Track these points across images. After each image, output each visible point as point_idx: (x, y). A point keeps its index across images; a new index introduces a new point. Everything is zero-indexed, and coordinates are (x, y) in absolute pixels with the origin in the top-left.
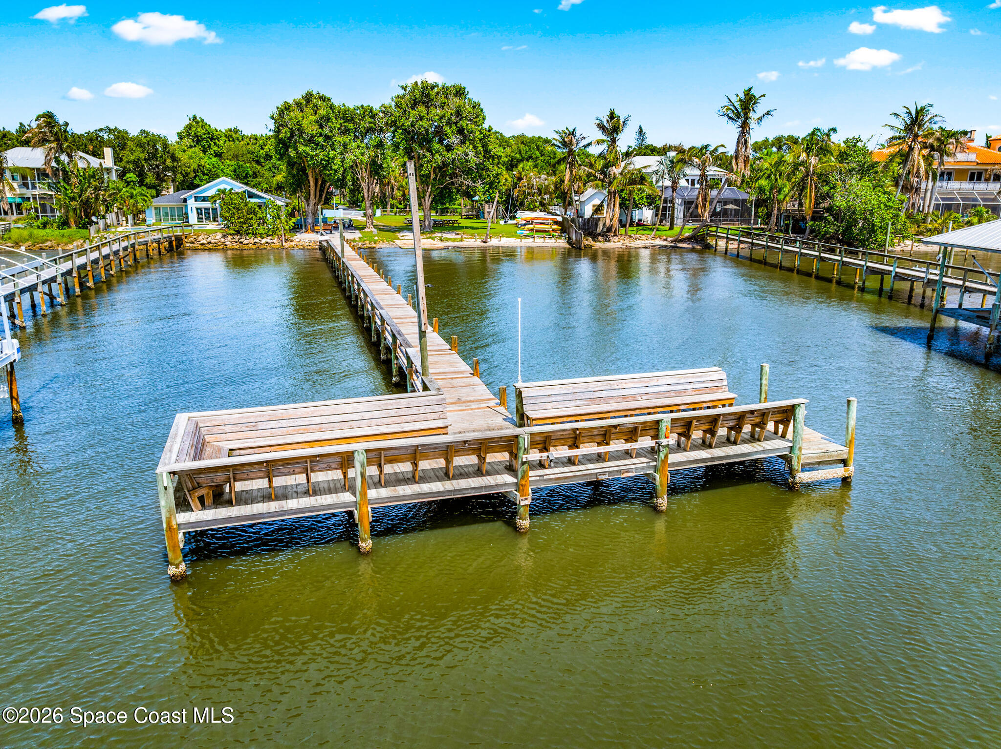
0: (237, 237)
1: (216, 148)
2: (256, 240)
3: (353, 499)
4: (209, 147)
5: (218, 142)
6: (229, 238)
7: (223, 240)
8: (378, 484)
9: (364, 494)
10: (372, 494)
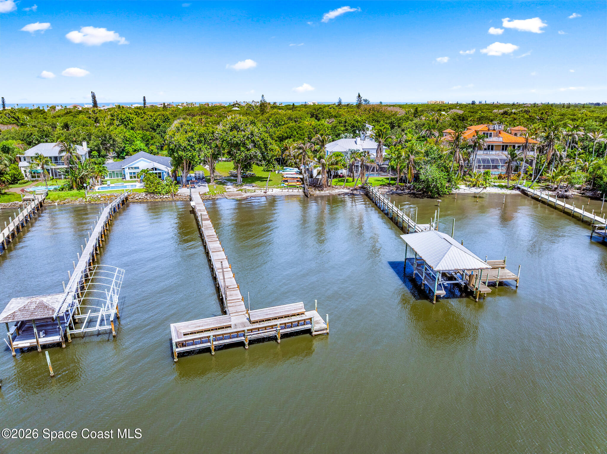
0: (153, 195)
1: (131, 125)
2: (161, 197)
3: (210, 344)
4: (128, 124)
5: (132, 122)
6: (149, 195)
7: (146, 197)
8: (215, 341)
9: (213, 343)
10: (214, 343)
